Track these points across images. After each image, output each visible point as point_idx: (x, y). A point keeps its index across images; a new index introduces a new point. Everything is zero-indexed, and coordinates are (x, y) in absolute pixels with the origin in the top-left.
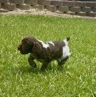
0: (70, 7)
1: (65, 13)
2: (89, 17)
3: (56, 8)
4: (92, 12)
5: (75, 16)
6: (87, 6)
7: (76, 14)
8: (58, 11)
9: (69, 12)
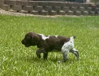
0: (23, 6)
1: (18, 12)
2: (41, 16)
3: (9, 7)
4: (44, 11)
5: (28, 15)
6: (39, 5)
7: (29, 12)
8: (11, 10)
9: (22, 11)
